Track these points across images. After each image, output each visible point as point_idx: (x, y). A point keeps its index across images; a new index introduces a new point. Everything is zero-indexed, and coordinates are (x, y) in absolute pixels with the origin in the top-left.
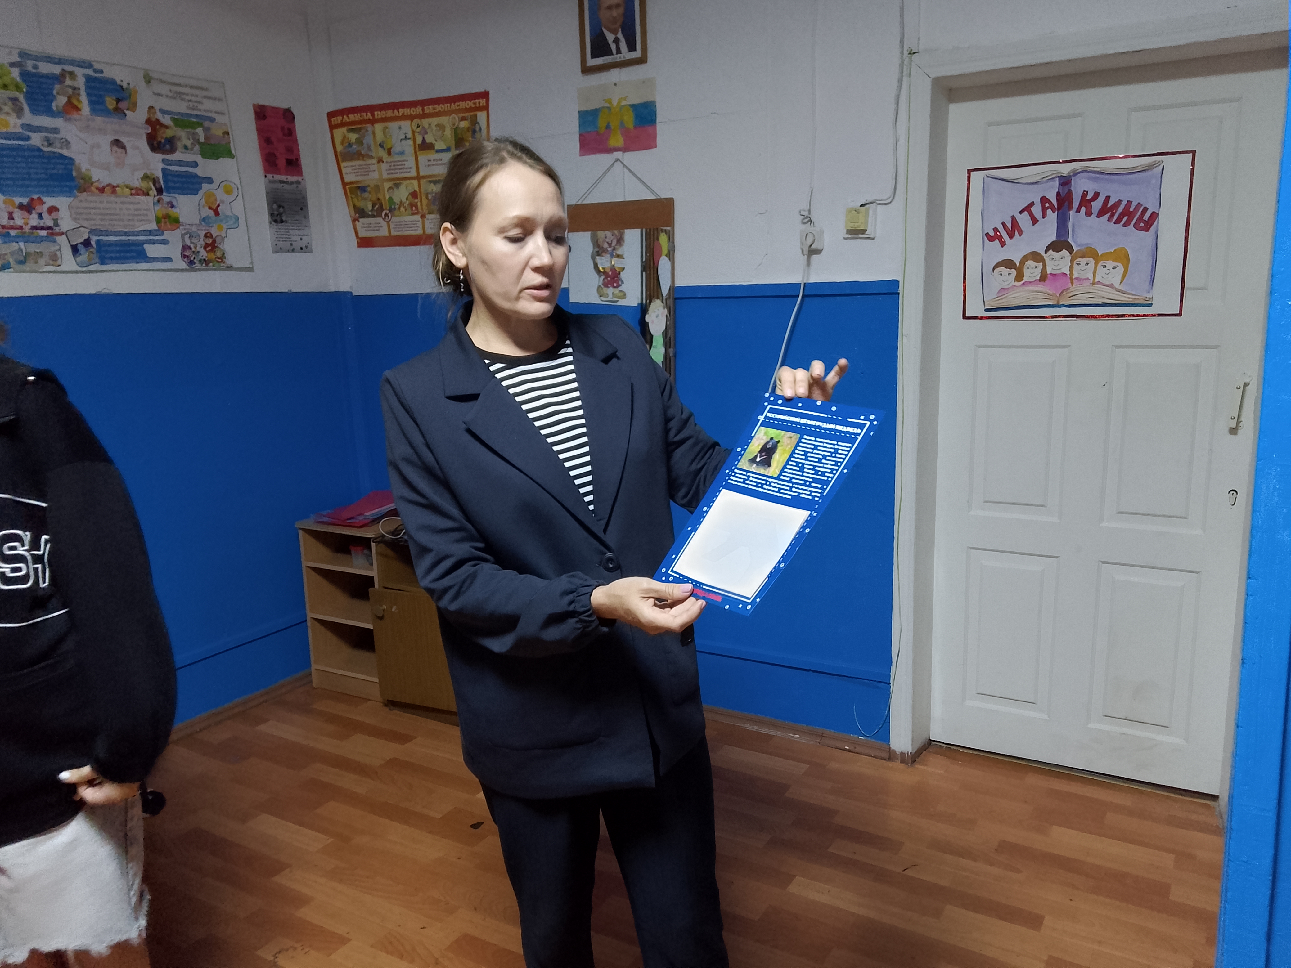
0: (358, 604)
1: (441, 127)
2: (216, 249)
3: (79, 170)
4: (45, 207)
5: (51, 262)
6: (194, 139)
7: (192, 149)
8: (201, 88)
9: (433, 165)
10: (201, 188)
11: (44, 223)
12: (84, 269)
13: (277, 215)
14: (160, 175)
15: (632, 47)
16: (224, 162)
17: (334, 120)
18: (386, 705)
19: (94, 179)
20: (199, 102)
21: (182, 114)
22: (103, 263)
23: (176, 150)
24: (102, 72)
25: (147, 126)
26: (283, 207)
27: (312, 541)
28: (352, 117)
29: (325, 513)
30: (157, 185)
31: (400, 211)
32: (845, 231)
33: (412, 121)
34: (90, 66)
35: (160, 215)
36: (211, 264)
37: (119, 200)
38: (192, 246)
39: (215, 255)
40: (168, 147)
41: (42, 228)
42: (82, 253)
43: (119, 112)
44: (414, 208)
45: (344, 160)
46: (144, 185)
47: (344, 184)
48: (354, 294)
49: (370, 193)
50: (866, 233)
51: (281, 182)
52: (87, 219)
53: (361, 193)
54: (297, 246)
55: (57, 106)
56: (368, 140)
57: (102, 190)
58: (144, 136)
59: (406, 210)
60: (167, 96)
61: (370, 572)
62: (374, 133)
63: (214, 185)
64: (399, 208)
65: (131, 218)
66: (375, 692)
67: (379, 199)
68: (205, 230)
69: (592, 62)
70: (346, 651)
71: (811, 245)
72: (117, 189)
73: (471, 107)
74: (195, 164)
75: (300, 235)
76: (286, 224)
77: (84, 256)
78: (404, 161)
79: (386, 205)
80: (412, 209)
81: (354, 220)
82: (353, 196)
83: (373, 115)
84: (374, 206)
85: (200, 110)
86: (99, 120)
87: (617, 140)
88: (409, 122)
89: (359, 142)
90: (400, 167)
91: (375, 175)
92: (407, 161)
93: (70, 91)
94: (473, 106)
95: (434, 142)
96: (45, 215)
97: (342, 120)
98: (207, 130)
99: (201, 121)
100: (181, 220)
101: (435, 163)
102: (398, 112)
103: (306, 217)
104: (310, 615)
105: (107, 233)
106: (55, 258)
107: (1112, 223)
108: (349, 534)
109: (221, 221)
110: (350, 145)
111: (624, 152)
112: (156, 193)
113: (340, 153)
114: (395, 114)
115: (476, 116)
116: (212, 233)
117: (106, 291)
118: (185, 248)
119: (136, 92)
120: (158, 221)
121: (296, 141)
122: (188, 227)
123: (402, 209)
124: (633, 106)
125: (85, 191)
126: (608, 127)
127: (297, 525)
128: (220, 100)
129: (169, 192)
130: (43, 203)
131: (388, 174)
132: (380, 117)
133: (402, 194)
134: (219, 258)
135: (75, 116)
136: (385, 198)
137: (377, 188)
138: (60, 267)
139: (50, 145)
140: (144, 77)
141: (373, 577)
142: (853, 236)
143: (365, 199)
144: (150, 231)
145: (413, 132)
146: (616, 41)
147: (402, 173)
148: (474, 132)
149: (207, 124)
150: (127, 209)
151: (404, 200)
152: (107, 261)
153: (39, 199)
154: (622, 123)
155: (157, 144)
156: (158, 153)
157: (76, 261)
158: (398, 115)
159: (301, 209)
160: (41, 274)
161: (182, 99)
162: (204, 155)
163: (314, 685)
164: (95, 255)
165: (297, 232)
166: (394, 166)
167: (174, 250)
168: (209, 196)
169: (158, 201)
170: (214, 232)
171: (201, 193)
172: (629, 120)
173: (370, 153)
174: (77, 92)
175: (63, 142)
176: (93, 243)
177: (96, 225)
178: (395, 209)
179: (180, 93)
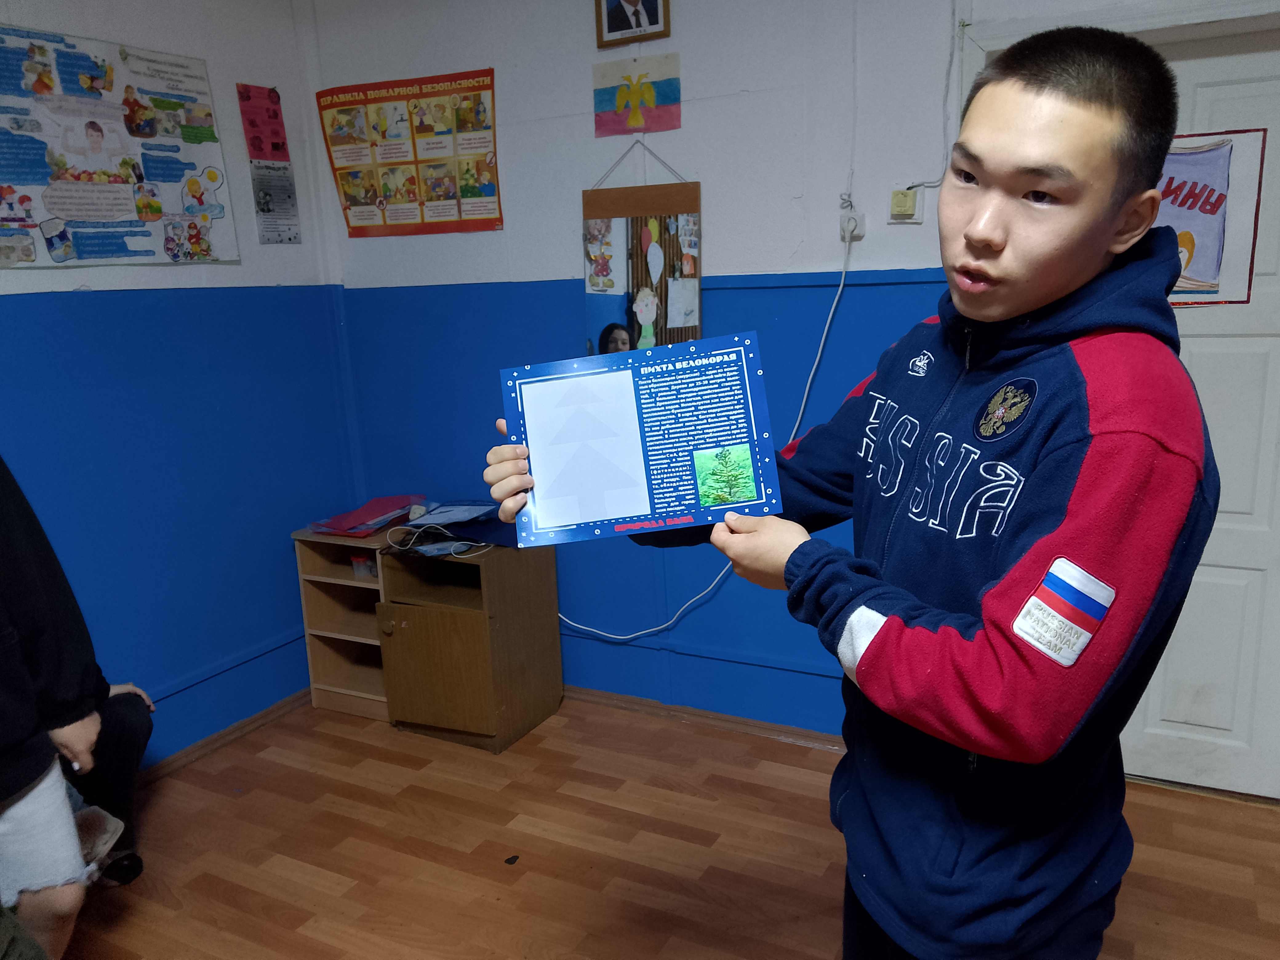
0: (361, 618)
1: (441, 108)
2: (201, 241)
3: (52, 155)
4: (15, 198)
5: (25, 258)
6: (175, 121)
7: (173, 132)
8: (182, 66)
9: (433, 148)
10: (183, 175)
11: (15, 215)
12: (60, 264)
13: (264, 203)
14: (139, 160)
15: (653, 20)
16: (207, 146)
17: (324, 101)
18: (395, 726)
19: (68, 166)
20: (180, 82)
21: (163, 95)
22: (80, 257)
23: (156, 134)
24: (73, 47)
25: (124, 107)
26: (270, 195)
27: (310, 553)
28: (342, 98)
29: (323, 522)
30: (137, 172)
31: (396, 199)
32: (890, 217)
33: (408, 102)
34: (61, 40)
35: (141, 206)
36: (196, 258)
37: (96, 188)
38: (176, 238)
39: (200, 247)
40: (147, 130)
41: (14, 220)
42: (57, 247)
43: (93, 91)
44: (411, 195)
45: (334, 144)
46: (123, 172)
47: (334, 170)
48: (346, 287)
49: (363, 179)
50: (914, 217)
51: (268, 168)
52: (63, 210)
53: (353, 180)
54: (285, 236)
55: (26, 85)
56: (360, 122)
57: (77, 178)
58: (122, 118)
59: (403, 197)
60: (145, 74)
61: (376, 585)
62: (366, 114)
63: (198, 172)
64: (395, 195)
65: (110, 207)
66: (383, 713)
67: (372, 186)
68: (189, 220)
69: (608, 37)
70: (346, 667)
71: (853, 231)
72: (94, 176)
73: (474, 86)
74: (177, 149)
75: (288, 225)
76: (274, 213)
77: (60, 251)
78: (400, 144)
79: (380, 192)
80: (409, 197)
81: (345, 209)
82: (344, 183)
83: (366, 95)
84: (367, 192)
85: (180, 90)
86: (73, 101)
87: (637, 120)
88: (404, 103)
89: (351, 124)
90: (395, 151)
91: (368, 160)
92: (404, 144)
93: (40, 68)
94: (477, 85)
95: (432, 123)
96: (16, 206)
97: (331, 101)
98: (189, 111)
99: (182, 101)
100: (164, 210)
101: (434, 146)
102: (394, 92)
103: (294, 205)
104: (308, 631)
105: (84, 224)
106: (28, 253)
107: (1176, 206)
108: (353, 545)
109: (205, 210)
110: (341, 128)
111: (644, 133)
112: (136, 181)
113: (330, 136)
114: (389, 93)
115: (479, 95)
116: (196, 223)
117: (83, 289)
118: (168, 240)
119: (112, 70)
120: (139, 211)
121: (282, 125)
122: (170, 217)
123: (398, 196)
124: (654, 83)
125: (58, 178)
126: (627, 106)
127: (293, 536)
128: (202, 78)
129: (148, 179)
130: (14, 192)
131: (382, 158)
132: (373, 97)
133: (398, 180)
134: (204, 251)
135: (46, 95)
136: (379, 185)
137: (370, 174)
138: (33, 263)
139: (20, 127)
140: (121, 54)
141: (378, 591)
142: (899, 221)
143: (358, 186)
144: (131, 222)
145: (410, 114)
146: (636, 13)
147: (399, 157)
148: (478, 113)
149: (188, 105)
150: (106, 198)
151: (400, 186)
152: (85, 255)
153: (10, 187)
154: (642, 102)
155: (136, 126)
156: (137, 136)
157: (51, 255)
158: (393, 95)
159: (289, 197)
160: (13, 270)
161: (162, 78)
162: (187, 138)
163: (314, 704)
164: (72, 249)
165: (286, 222)
166: (389, 149)
167: (156, 242)
168: (193, 183)
169: (139, 188)
170: (199, 222)
171: (184, 180)
172: (651, 98)
173: (362, 136)
174: (47, 69)
175: (34, 125)
176: (70, 236)
177: (71, 216)
178: (390, 196)
179: (158, 71)
